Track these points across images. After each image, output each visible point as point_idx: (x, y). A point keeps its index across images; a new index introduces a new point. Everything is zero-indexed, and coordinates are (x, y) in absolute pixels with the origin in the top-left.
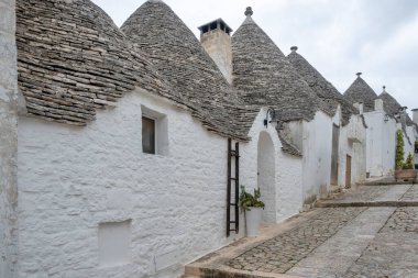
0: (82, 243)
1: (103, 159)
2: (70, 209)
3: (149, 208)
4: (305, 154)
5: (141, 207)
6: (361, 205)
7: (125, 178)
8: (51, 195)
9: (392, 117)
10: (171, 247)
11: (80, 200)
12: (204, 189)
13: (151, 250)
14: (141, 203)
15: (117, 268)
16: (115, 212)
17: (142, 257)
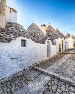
0: (7, 62)
1: (13, 48)
2: (6, 56)
3: (22, 56)
4: (57, 45)
5: (20, 56)
6: (66, 53)
7: (17, 51)
8: (2, 54)
9: (73, 38)
10: (26, 63)
11: (8, 54)
12: (34, 52)
13: (22, 63)
14: (20, 55)
15: (14, 66)
16: (15, 56)
17: (20, 64)
